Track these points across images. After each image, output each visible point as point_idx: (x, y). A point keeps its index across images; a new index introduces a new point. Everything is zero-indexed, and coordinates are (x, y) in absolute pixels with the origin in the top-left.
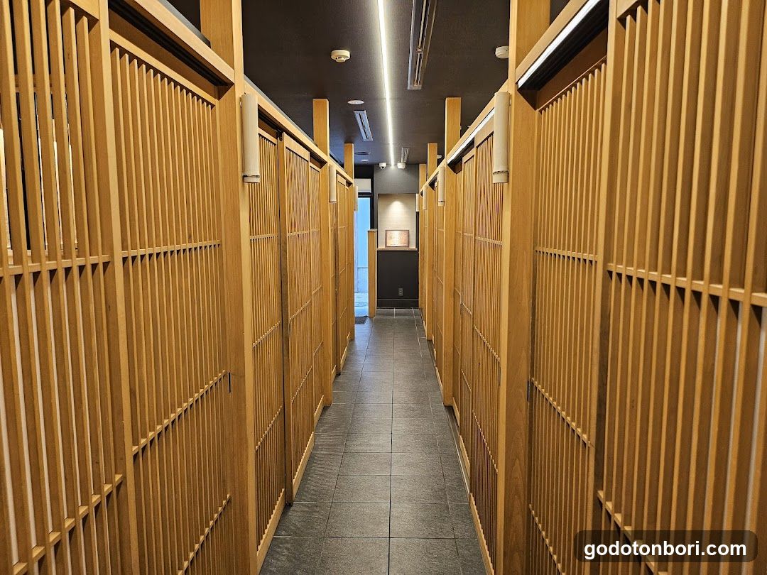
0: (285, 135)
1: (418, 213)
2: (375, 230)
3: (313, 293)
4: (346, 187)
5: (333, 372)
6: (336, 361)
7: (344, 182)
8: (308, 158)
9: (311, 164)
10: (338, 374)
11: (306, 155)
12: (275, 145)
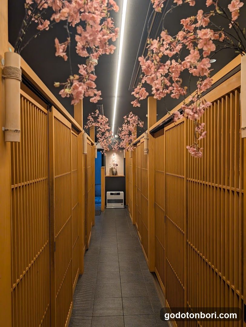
0: (53, 109)
1: (125, 159)
2: (104, 167)
3: (72, 209)
4: (91, 146)
5: (84, 249)
6: (86, 243)
7: (90, 143)
8: (70, 127)
9: (72, 131)
10: (87, 250)
11: (69, 125)
12: (46, 114)
